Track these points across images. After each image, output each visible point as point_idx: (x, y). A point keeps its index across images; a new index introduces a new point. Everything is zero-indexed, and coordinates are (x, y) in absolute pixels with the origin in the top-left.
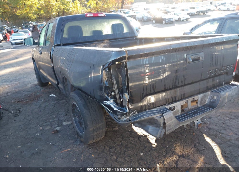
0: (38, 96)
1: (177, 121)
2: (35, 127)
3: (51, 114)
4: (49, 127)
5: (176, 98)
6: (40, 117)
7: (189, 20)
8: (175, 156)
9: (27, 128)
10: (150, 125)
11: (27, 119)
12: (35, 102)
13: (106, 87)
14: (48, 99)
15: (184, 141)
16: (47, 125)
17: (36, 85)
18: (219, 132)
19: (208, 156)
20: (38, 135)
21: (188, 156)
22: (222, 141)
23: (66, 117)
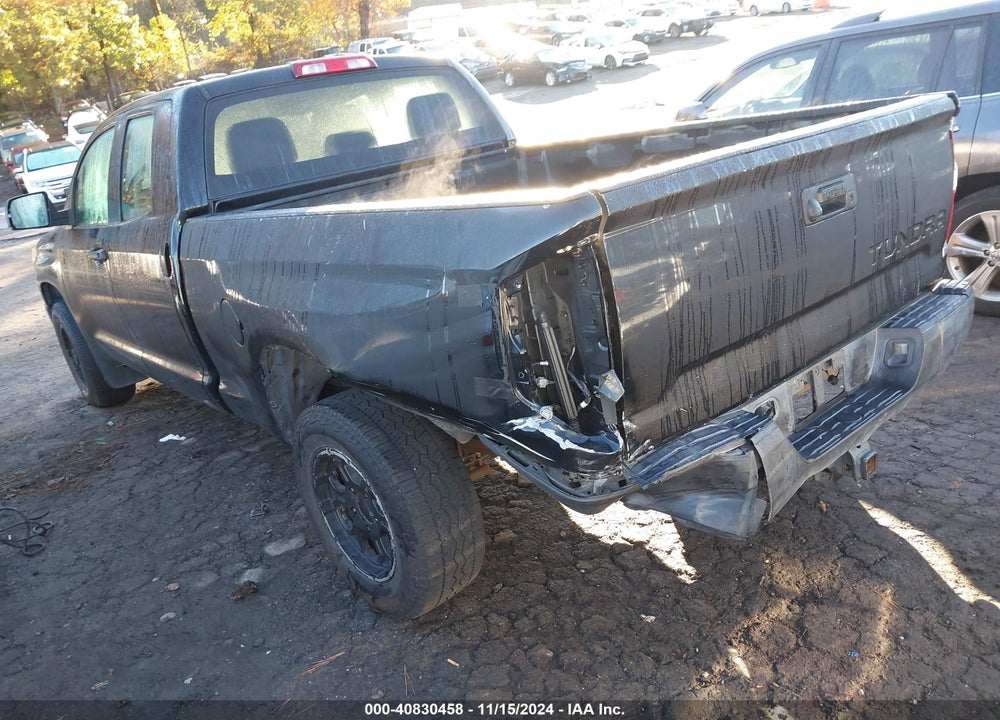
0: (104, 454)
1: (800, 461)
2: (144, 589)
3: (197, 520)
4: (209, 578)
5: (777, 368)
6: (150, 541)
7: (647, 62)
8: (784, 603)
9: (106, 598)
10: (699, 490)
11: (89, 559)
12: (103, 478)
13: (515, 357)
14: (160, 455)
15: (795, 538)
16: (198, 570)
17: (73, 405)
18: (913, 484)
19: (906, 582)
20: (168, 620)
21: (835, 594)
22: (938, 517)
23: (268, 521)
